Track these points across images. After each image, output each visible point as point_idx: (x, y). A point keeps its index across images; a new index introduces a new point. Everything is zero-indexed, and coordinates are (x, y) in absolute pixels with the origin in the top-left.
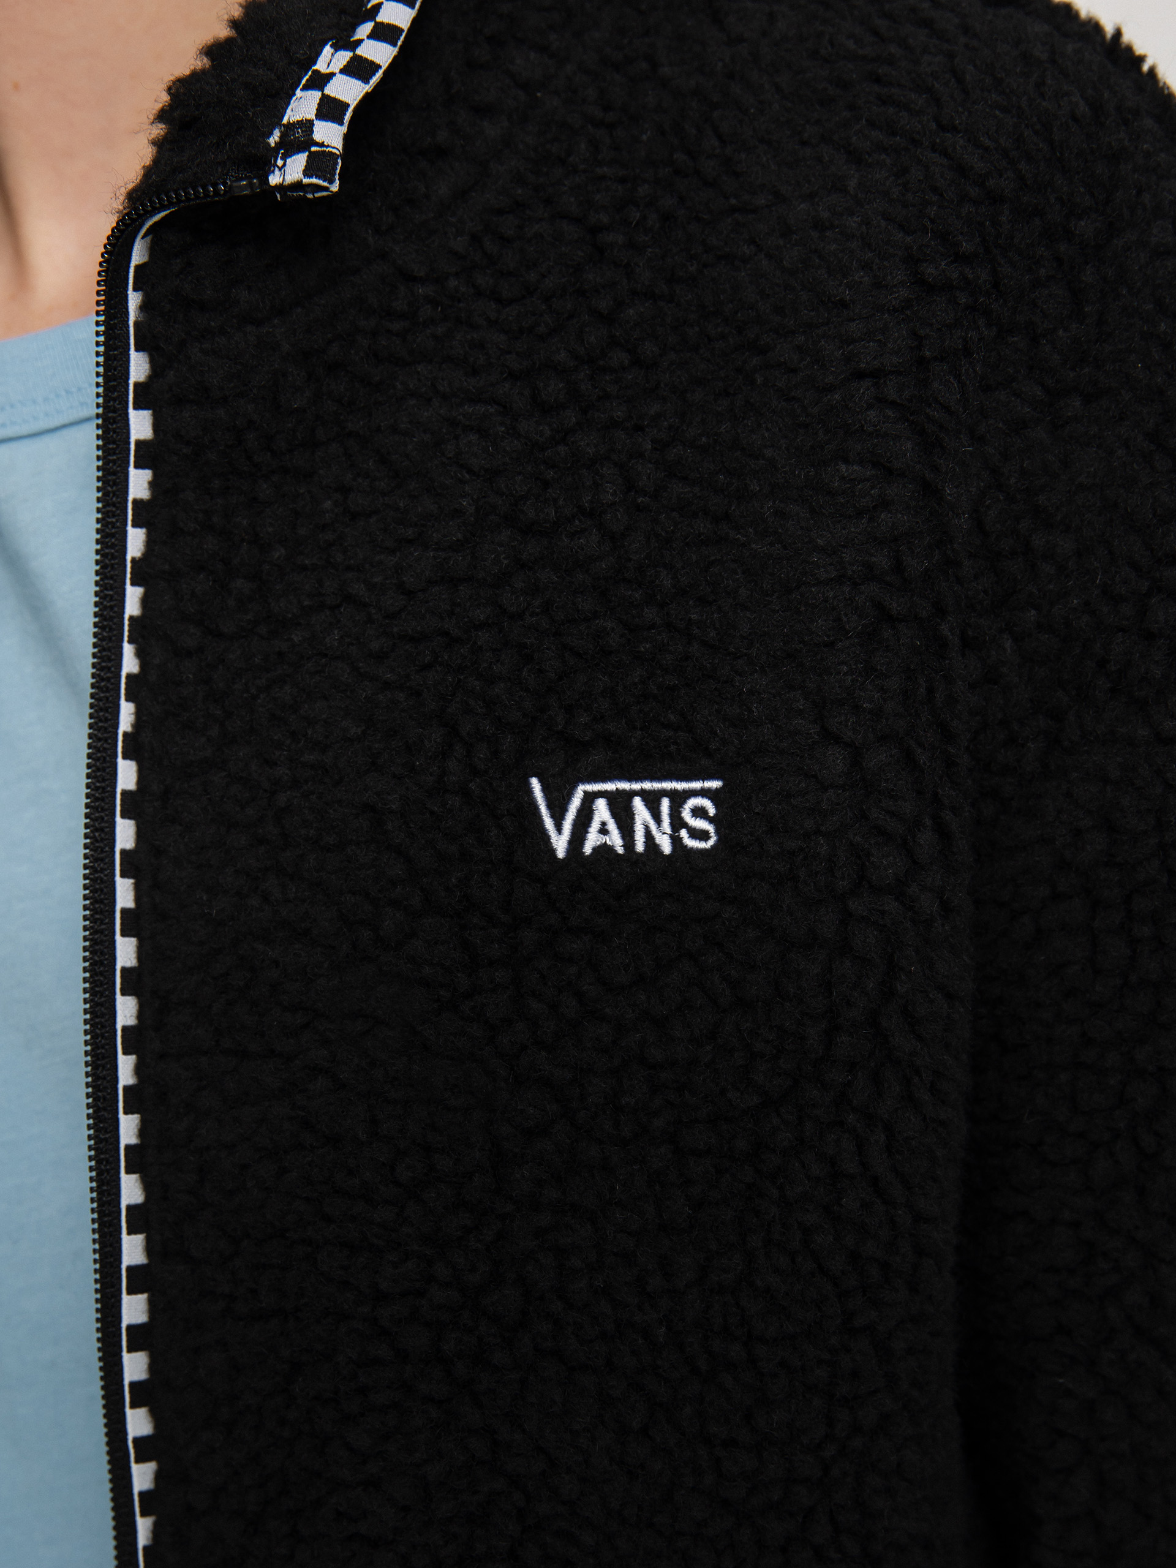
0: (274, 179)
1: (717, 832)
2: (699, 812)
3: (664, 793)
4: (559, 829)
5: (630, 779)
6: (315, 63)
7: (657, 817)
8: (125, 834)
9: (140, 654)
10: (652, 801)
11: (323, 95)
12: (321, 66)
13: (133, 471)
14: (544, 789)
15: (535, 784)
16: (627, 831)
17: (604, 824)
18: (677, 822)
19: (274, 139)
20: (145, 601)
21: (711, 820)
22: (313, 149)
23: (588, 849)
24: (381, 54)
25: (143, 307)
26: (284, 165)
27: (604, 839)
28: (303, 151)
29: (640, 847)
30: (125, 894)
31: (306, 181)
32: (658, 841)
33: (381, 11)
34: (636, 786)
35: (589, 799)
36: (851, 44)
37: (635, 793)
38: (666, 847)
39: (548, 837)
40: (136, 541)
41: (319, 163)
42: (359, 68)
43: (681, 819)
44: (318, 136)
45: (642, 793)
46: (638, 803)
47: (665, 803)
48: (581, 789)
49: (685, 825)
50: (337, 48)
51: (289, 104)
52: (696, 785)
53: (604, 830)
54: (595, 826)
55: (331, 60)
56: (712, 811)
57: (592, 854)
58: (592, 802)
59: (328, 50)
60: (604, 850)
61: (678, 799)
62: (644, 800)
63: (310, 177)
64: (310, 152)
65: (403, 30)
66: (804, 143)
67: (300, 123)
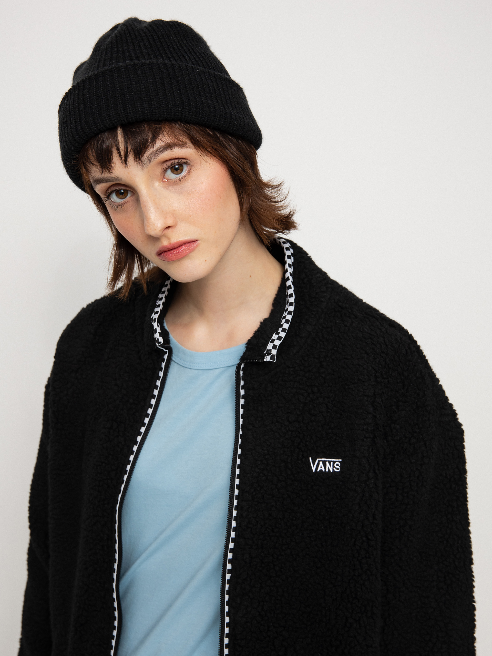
0: (265, 360)
1: (340, 468)
2: (337, 465)
3: (332, 461)
4: (314, 466)
5: (326, 458)
6: (272, 337)
7: (330, 465)
8: (238, 461)
9: (242, 431)
10: (330, 462)
11: (273, 344)
12: (273, 338)
13: (241, 400)
14: (312, 460)
15: (310, 459)
16: (325, 468)
17: (321, 466)
18: (334, 467)
19: (265, 352)
20: (243, 421)
21: (339, 466)
22: (272, 355)
23: (318, 470)
24: (283, 335)
25: (243, 374)
26: (267, 358)
27: (321, 469)
28: (270, 355)
29: (327, 470)
30: (238, 472)
31: (270, 361)
32: (330, 470)
33: (283, 325)
34: (327, 460)
35: (319, 461)
36: (367, 330)
37: (327, 461)
38: (332, 471)
39: (312, 468)
40: (242, 411)
41: (272, 358)
42: (279, 338)
43: (334, 466)
44: (272, 352)
45: (328, 461)
46: (327, 463)
47: (332, 463)
48: (318, 460)
49: (335, 467)
50: (276, 334)
51: (267, 346)
52: (337, 460)
53: (321, 467)
54: (320, 466)
55: (275, 337)
56: (340, 465)
57: (319, 471)
58: (320, 462)
59: (274, 334)
60: (321, 470)
61: (334, 462)
62: (328, 462)
63: (271, 360)
64: (271, 356)
65: (287, 329)
66: (357, 348)
67: (269, 350)
